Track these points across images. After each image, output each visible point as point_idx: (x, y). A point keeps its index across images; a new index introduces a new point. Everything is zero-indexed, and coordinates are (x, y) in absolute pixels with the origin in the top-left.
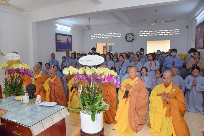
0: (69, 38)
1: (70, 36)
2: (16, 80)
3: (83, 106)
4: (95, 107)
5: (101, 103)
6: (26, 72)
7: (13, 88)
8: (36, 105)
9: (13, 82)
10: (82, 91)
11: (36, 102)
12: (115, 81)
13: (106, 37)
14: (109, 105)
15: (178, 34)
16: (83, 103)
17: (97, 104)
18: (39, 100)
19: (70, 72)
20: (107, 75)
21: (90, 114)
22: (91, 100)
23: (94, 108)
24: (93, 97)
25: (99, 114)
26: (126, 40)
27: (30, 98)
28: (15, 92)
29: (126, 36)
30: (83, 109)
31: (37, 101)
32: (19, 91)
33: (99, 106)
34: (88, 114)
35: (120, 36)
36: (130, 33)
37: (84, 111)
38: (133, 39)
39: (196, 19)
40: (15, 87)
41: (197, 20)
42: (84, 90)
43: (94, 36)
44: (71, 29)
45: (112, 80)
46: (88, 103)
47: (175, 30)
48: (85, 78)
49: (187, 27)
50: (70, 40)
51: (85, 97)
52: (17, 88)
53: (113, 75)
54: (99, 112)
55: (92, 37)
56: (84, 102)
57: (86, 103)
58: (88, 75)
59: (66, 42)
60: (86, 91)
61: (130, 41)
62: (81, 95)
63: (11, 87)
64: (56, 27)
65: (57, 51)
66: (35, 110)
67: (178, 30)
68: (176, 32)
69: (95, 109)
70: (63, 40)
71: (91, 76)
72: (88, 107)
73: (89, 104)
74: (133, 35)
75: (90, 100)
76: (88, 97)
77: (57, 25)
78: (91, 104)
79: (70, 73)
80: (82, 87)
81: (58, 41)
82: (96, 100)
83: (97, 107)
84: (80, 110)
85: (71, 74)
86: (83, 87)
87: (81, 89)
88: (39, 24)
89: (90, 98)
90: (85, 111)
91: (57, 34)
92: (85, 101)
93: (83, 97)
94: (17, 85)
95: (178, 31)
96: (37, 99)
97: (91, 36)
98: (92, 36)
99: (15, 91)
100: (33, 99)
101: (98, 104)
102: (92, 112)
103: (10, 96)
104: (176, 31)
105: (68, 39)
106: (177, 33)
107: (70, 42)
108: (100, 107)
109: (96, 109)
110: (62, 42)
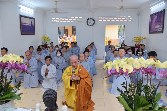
0: (32, 20)
1: (34, 19)
15: (131, 20)
26: (88, 24)
29: (87, 20)
35: (81, 20)
36: (91, 18)
38: (94, 24)
39: (150, 8)
44: (34, 11)
50: (33, 23)
55: (53, 21)
59: (30, 25)
61: (91, 25)
64: (20, 8)
65: (21, 34)
70: (27, 22)
74: (94, 20)
81: (22, 24)
91: (21, 16)
95: (131, 18)
97: (52, 19)
98: (54, 20)
105: (31, 22)
107: (33, 25)
110: (27, 25)
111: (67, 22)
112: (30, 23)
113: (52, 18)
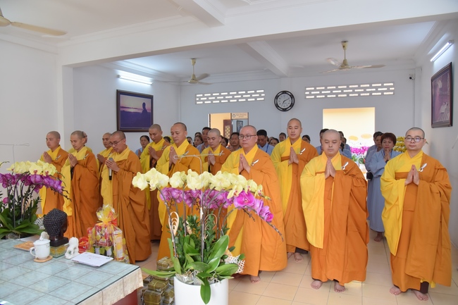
0: (147, 101)
1: (151, 97)
2: (19, 199)
3: (182, 265)
4: (211, 267)
5: (223, 258)
6: (46, 180)
7: (12, 218)
8: (67, 261)
9: (12, 204)
10: (179, 228)
11: (67, 255)
12: (258, 205)
13: (231, 101)
14: (242, 263)
15: (392, 93)
16: (180, 256)
17: (214, 260)
18: (75, 248)
19: (150, 183)
20: (240, 190)
21: (197, 284)
22: (200, 251)
23: (207, 269)
24: (205, 243)
25: (219, 283)
26: (277, 106)
27: (53, 244)
28: (18, 230)
29: (277, 97)
30: (180, 272)
31: (70, 252)
32: (28, 227)
33: (221, 264)
34: (193, 284)
35: (262, 97)
37: (182, 278)
38: (292, 105)
39: (431, 60)
40: (18, 217)
41: (433, 62)
42: (184, 225)
43: (203, 99)
44: (153, 81)
45: (250, 202)
46: (192, 257)
47: (385, 85)
48: (185, 198)
49: (411, 78)
50: (148, 107)
51: (186, 244)
52: (21, 220)
53: (253, 191)
54: (220, 280)
55: (198, 101)
56: (183, 254)
57: (188, 257)
58: (193, 189)
59: (141, 111)
60: (189, 228)
61: (284, 110)
62: (177, 238)
63: (9, 216)
64: (118, 76)
66: (64, 274)
67: (392, 84)
68: (386, 89)
69: (209, 272)
70: (133, 105)
71: (199, 191)
72: (192, 268)
73: (195, 259)
74: (292, 96)
75: (198, 249)
76: (193, 244)
77: (121, 73)
78: (199, 259)
79: (149, 185)
80: (178, 220)
81: (121, 109)
82: (211, 251)
83: (216, 268)
84: (174, 275)
85: (153, 187)
86: (181, 219)
87: (177, 223)
88: (78, 68)
89: (198, 244)
90: (185, 278)
91: (120, 93)
92: (185, 251)
93: (180, 243)
94: (23, 211)
95: (391, 86)
96: (71, 248)
97: (196, 97)
98: (200, 97)
99: (17, 225)
100: (60, 247)
101: (218, 260)
102: (203, 280)
103: (4, 238)
104: (388, 87)
105: (144, 104)
106: (388, 91)
107: (149, 111)
108: (222, 267)
109: (213, 272)
110: (132, 110)
111: (229, 102)
112: (142, 108)
113: (196, 95)
